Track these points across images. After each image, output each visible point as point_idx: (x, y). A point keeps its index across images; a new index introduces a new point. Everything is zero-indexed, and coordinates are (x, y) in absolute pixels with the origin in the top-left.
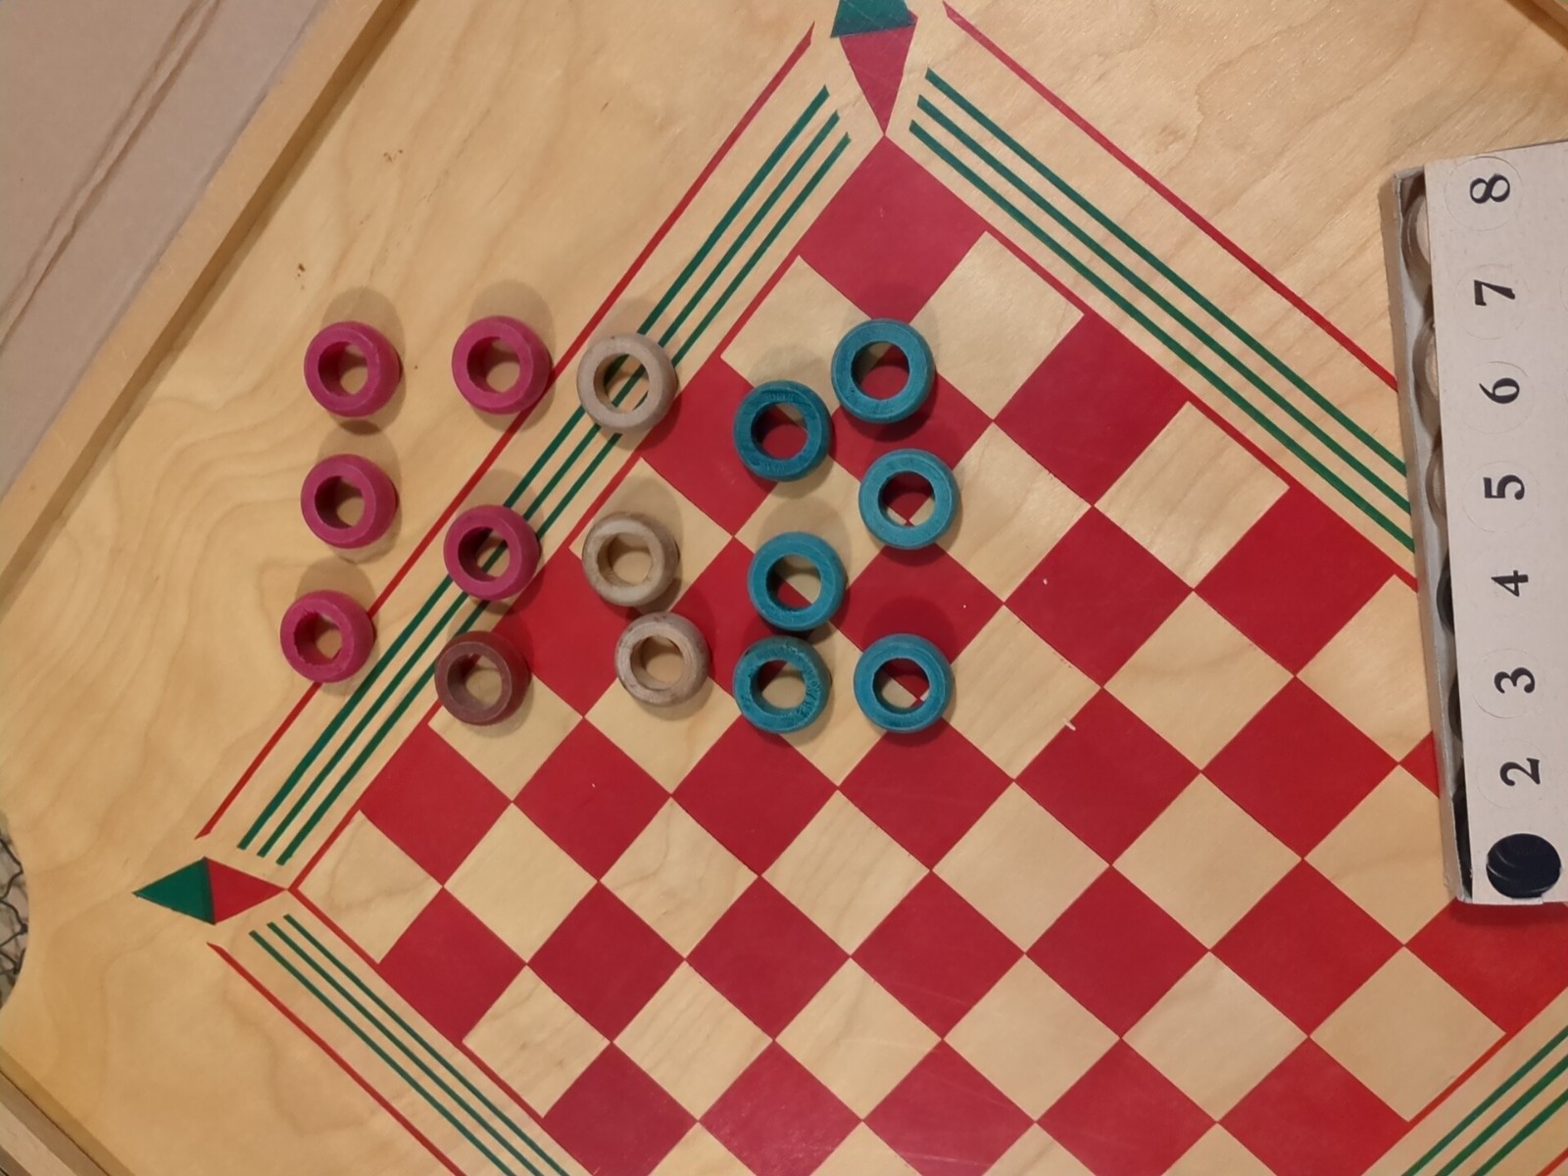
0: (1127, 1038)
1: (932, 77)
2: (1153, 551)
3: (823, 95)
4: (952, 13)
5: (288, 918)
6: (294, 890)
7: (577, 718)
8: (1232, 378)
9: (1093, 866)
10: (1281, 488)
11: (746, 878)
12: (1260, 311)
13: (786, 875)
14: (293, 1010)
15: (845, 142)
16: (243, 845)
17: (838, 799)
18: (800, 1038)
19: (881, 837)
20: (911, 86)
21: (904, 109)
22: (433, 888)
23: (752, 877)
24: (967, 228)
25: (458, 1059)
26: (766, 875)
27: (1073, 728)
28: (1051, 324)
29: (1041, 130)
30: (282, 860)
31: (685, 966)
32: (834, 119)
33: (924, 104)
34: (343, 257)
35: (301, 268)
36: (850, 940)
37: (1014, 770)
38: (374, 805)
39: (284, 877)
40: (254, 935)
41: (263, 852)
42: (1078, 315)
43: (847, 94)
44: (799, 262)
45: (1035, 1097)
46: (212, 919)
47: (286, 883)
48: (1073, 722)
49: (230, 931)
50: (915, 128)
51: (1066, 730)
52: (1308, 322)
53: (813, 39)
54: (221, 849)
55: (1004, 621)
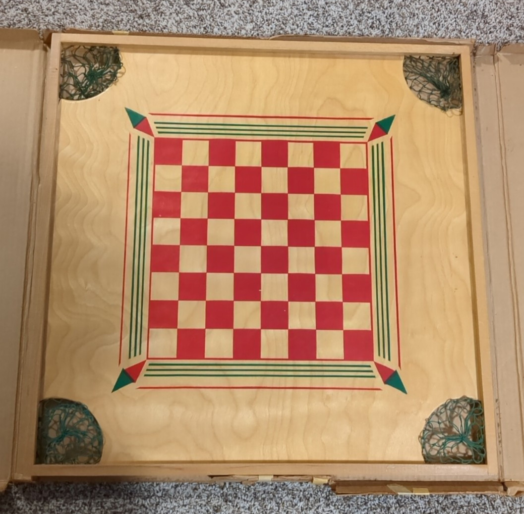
0: (206, 246)
1: (374, 377)
3: (389, 359)
4: (379, 389)
5: (363, 137)
6: (366, 143)
7: (342, 219)
8: (284, 368)
9: (236, 270)
10: (262, 357)
11: (290, 217)
12: (290, 382)
13: (284, 224)
14: (348, 120)
15: (379, 355)
16: (382, 143)
17: (286, 245)
18: (257, 198)
19: (274, 244)
20: (376, 372)
21: (374, 368)
22: (342, 167)
24: (348, 357)
25: (311, 139)
26: (287, 221)
28: (321, 352)
29: (348, 382)
30: (373, 147)
31: (287, 192)
32: (384, 357)
33: (371, 371)
34: (450, 265)
35: (456, 257)
36: (264, 223)
37: (263, 275)
38: (364, 172)
39: (370, 144)
40: (366, 128)
41: (378, 145)
42: (317, 358)
43: (385, 363)
44: (370, 329)
45: (212, 223)
46: (377, 124)
47: (368, 143)
48: (260, 292)
49: (371, 125)
50: (369, 366)
51: (260, 289)
53: (399, 367)
54: (385, 139)
55: (286, 299)
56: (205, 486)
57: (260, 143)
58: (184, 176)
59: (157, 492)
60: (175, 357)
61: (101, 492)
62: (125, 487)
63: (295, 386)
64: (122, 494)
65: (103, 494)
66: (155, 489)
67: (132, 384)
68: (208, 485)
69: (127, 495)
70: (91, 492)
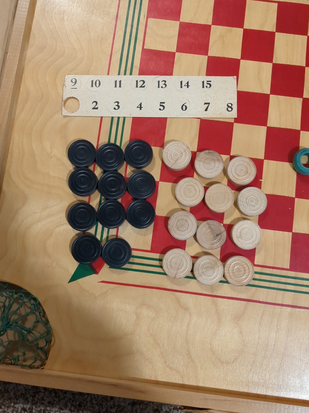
2: (272, 231)
8: (283, 280)
10: (256, 262)
11: (306, 95)
12: (288, 298)
13: (297, 103)
17: (299, 128)
18: (267, 68)
23: (304, 97)
26: (301, 99)
27: (260, 180)
31: (304, 65)
36: (273, 99)
37: (266, 162)
48: (261, 182)
51: (261, 179)
52: (277, 302)
55: (292, 194)
56: (168, 408)
57: (277, 4)
58: (181, 34)
59: (111, 408)
60: (149, 249)
61: (45, 398)
62: (73, 397)
63: (294, 305)
64: (69, 404)
65: (46, 402)
66: (108, 404)
67: (94, 275)
68: (172, 408)
69: (75, 407)
70: (34, 397)
